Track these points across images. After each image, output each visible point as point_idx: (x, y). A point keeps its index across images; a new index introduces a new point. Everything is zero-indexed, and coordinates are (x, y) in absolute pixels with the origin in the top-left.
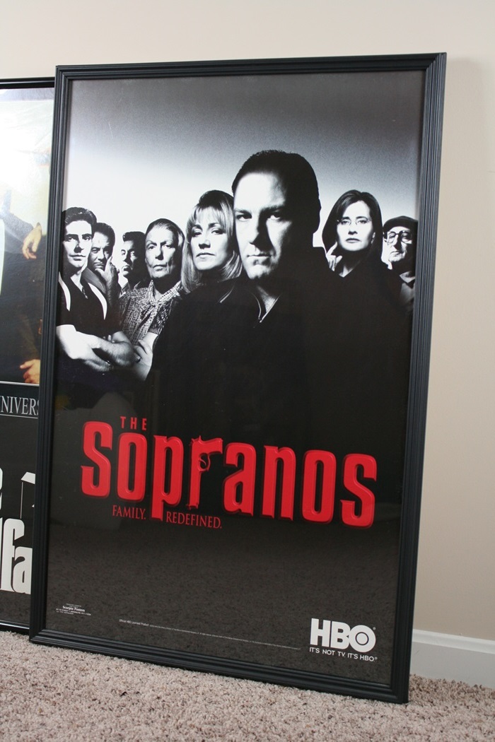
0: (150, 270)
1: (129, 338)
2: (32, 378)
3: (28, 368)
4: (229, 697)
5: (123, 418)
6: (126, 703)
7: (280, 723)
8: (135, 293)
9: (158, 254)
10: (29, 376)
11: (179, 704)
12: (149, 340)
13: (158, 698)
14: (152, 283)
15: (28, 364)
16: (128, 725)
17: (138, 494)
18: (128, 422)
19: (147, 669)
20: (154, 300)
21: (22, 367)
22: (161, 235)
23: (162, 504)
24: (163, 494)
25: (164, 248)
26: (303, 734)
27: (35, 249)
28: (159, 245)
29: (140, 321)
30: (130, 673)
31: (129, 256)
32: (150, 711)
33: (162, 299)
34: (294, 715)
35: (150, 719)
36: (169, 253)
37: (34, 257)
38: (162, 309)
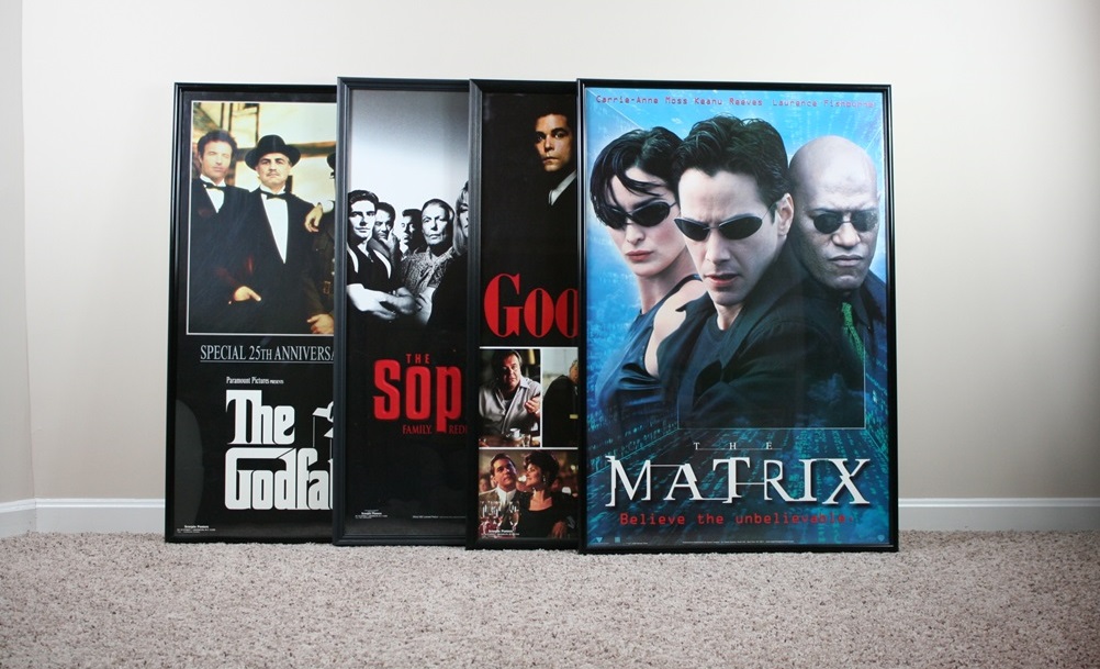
0: (427, 238)
1: (410, 291)
2: (319, 330)
3: (315, 322)
5: (409, 355)
8: (415, 256)
9: (433, 226)
10: (316, 328)
12: (428, 293)
14: (428, 249)
15: (314, 318)
17: (425, 413)
18: (413, 358)
20: (431, 262)
21: (309, 321)
22: (435, 211)
23: (444, 420)
24: (446, 412)
25: (438, 221)
27: (316, 224)
28: (433, 219)
29: (420, 278)
31: (408, 228)
33: (438, 260)
36: (442, 225)
37: (316, 230)
38: (438, 269)
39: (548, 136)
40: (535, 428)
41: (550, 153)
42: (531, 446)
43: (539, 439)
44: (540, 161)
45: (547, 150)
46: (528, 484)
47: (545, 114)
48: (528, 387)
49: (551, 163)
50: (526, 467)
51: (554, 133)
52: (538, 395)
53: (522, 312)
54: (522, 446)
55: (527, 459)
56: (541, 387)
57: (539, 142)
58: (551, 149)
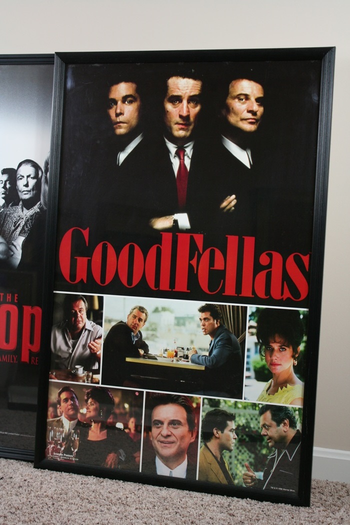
0: (20, 194)
1: (5, 239)
4: (73, 479)
5: (2, 294)
6: (3, 483)
7: (106, 493)
8: (10, 209)
9: (25, 183)
11: (39, 484)
12: (20, 241)
13: (25, 480)
14: (21, 203)
16: (4, 496)
17: (12, 346)
18: (5, 297)
19: (18, 464)
20: (23, 214)
22: (27, 170)
23: (28, 352)
24: (29, 345)
25: (29, 179)
26: (120, 499)
28: (26, 177)
29: (13, 228)
30: (6, 466)
31: (5, 185)
32: (19, 487)
33: (28, 213)
34: (116, 488)
35: (19, 492)
36: (32, 182)
38: (28, 220)
39: (119, 103)
40: (96, 367)
41: (121, 118)
42: (92, 383)
43: (99, 377)
44: (112, 125)
45: (117, 115)
46: (88, 416)
47: (117, 82)
48: (92, 329)
49: (120, 127)
50: (87, 401)
51: (124, 99)
52: (100, 337)
53: (89, 262)
54: (84, 382)
55: (88, 394)
56: (103, 331)
57: (111, 108)
58: (121, 114)
